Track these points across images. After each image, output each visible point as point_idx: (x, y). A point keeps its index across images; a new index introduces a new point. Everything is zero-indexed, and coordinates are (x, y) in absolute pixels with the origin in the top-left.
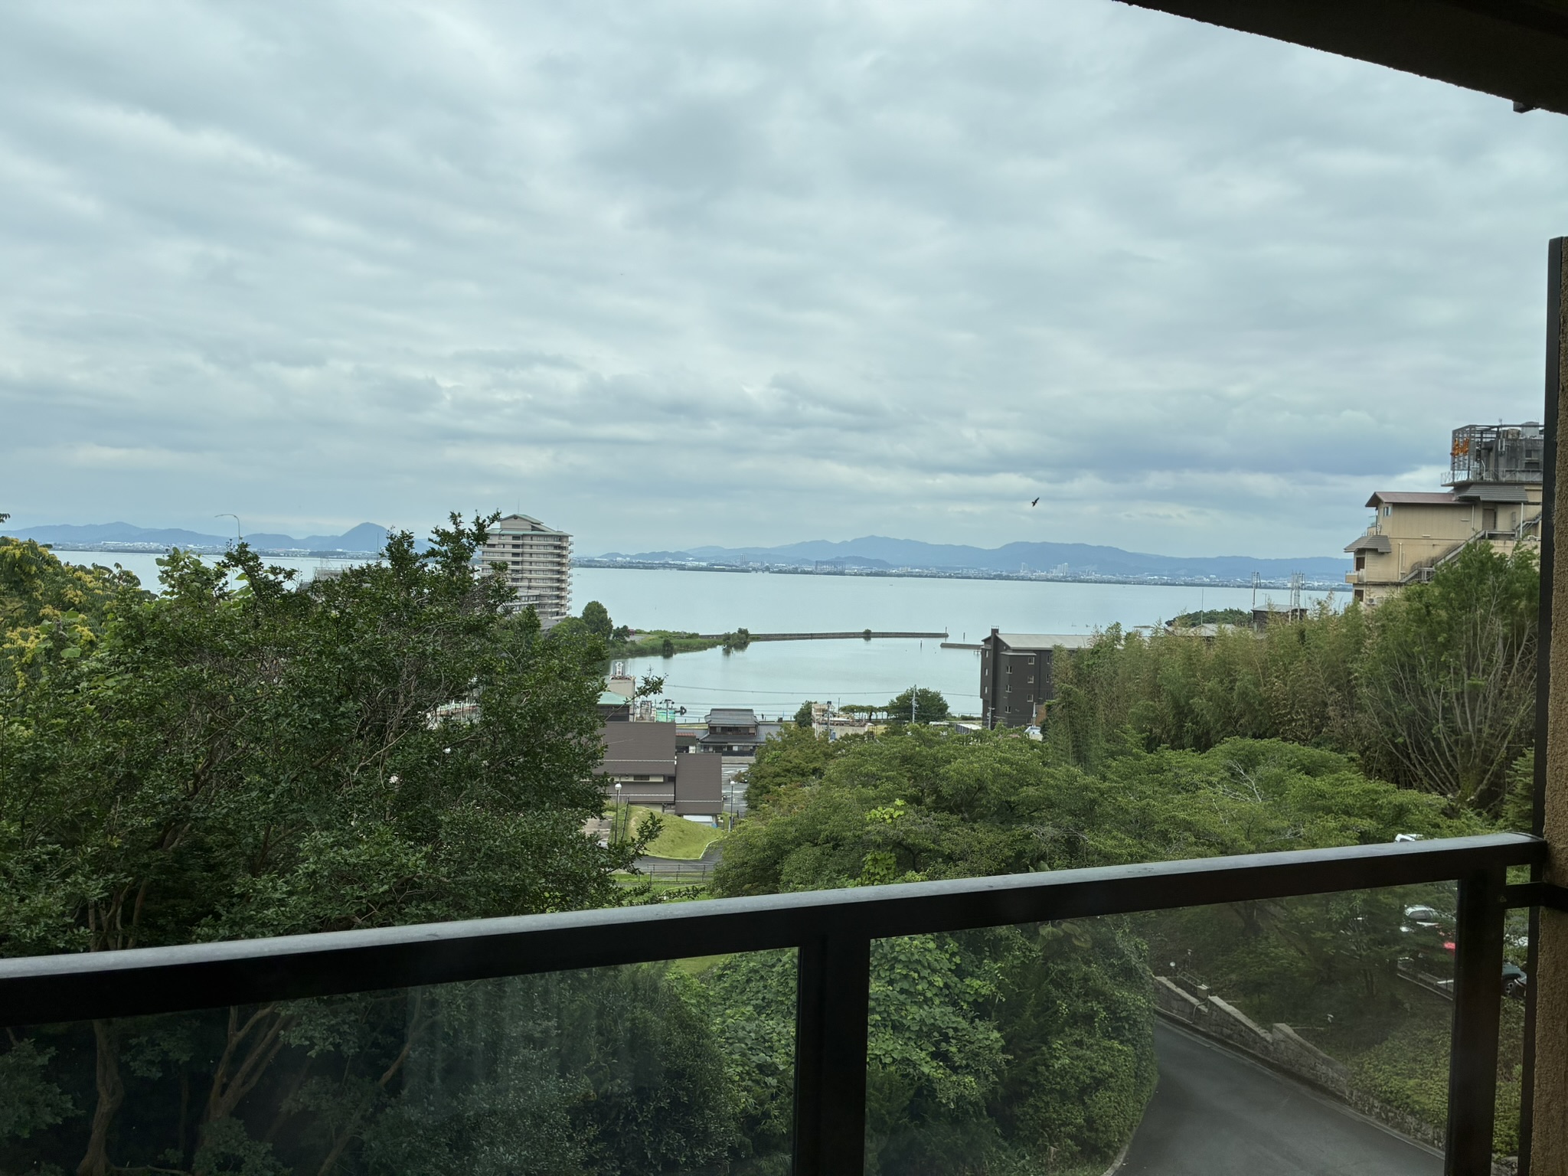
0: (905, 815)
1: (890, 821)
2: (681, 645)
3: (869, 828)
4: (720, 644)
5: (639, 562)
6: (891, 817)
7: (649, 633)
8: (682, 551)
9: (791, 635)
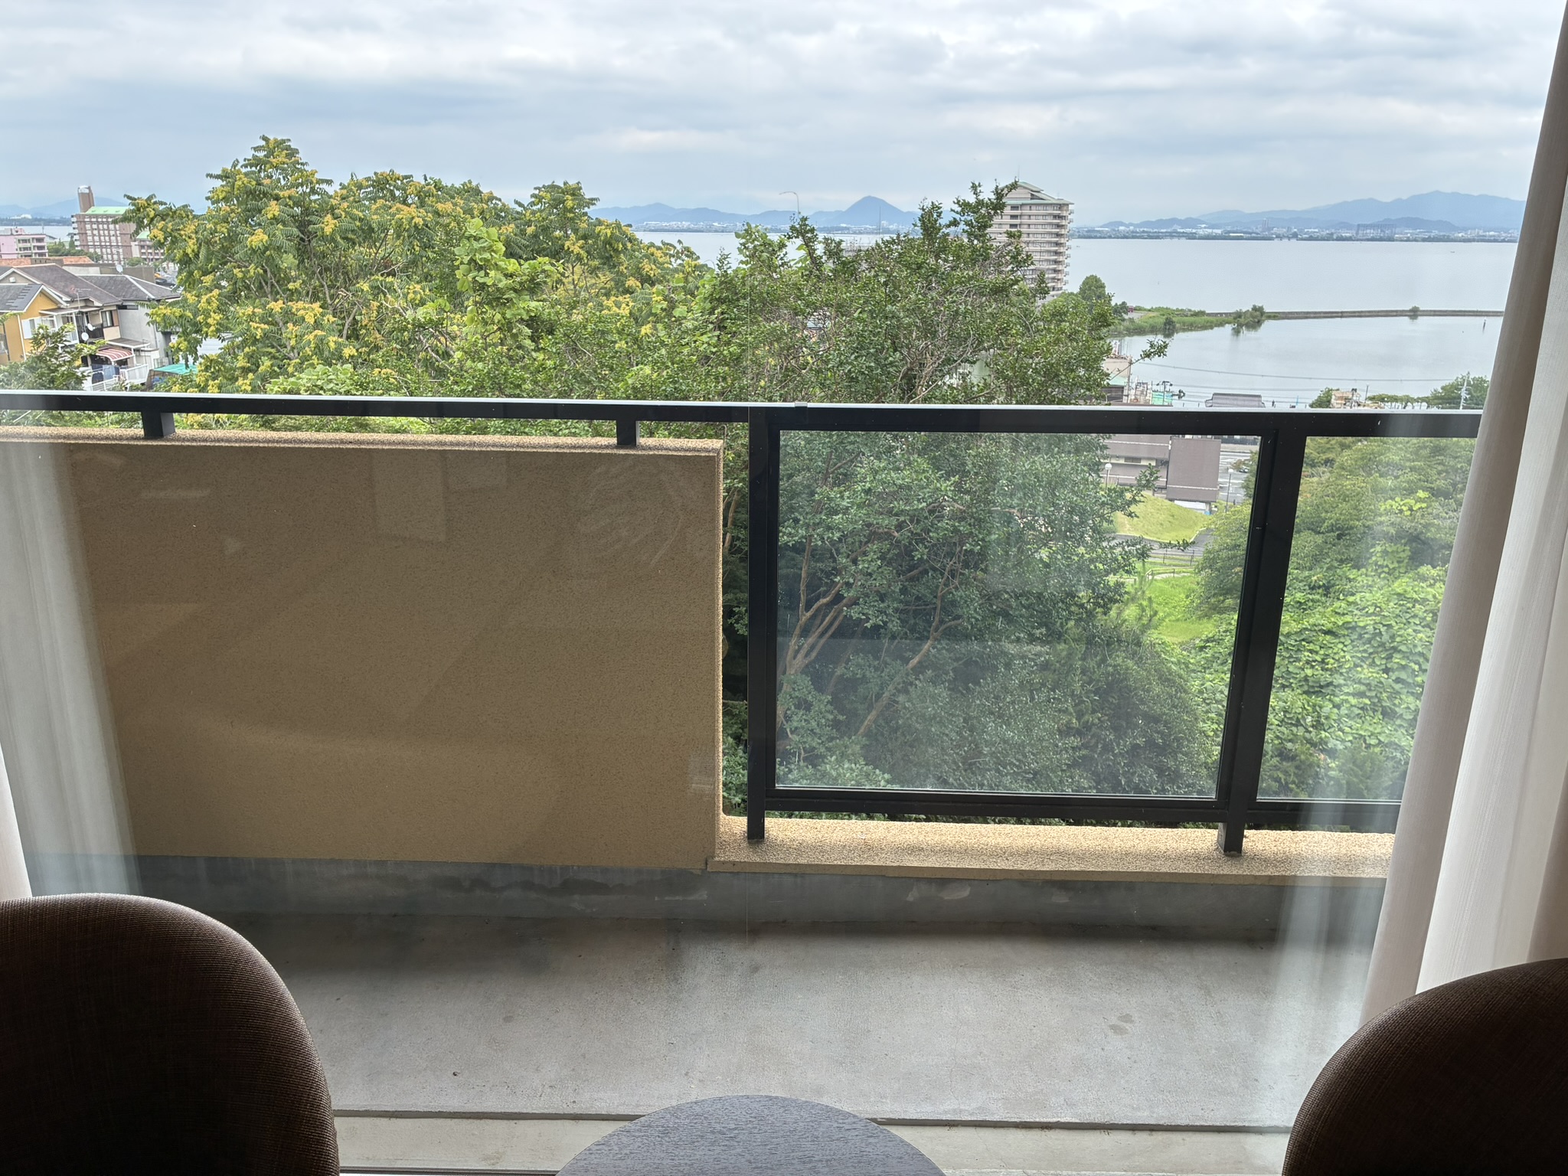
0: (1427, 508)
1: (1409, 513)
2: (1184, 324)
3: (1383, 518)
4: (1229, 323)
5: (1144, 232)
6: (1411, 509)
7: (1149, 310)
8: (1193, 216)
9: (1315, 313)
